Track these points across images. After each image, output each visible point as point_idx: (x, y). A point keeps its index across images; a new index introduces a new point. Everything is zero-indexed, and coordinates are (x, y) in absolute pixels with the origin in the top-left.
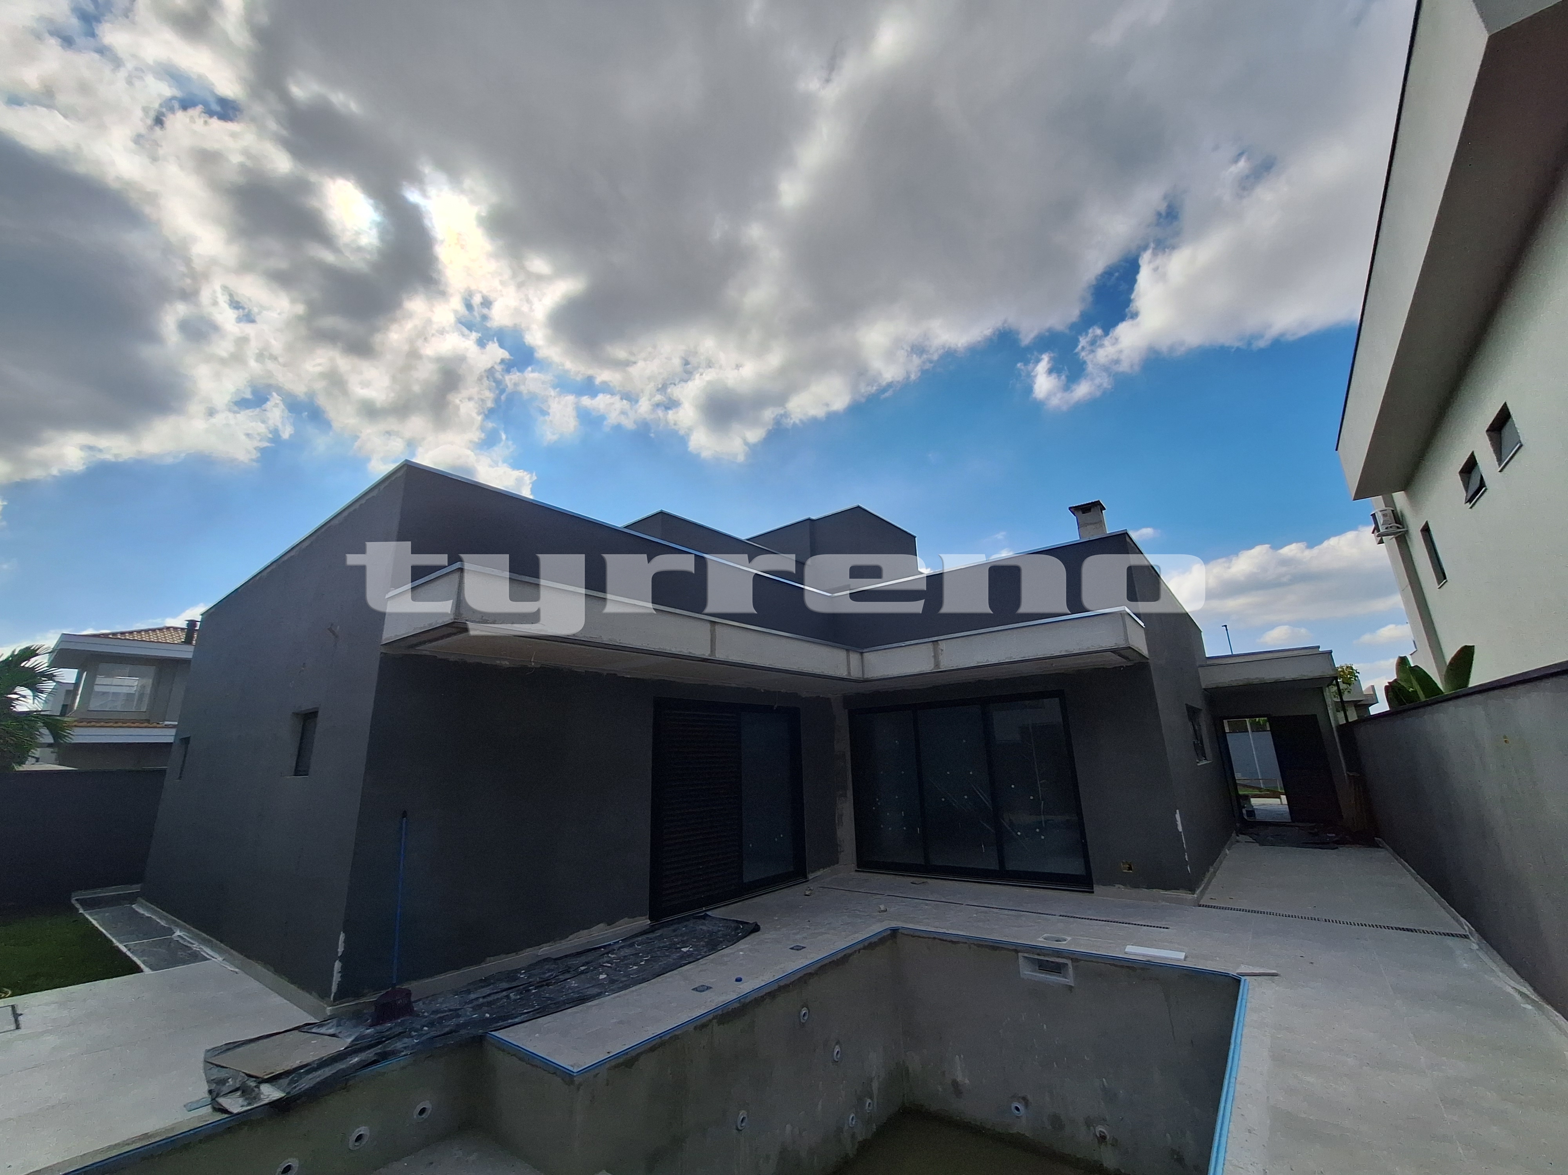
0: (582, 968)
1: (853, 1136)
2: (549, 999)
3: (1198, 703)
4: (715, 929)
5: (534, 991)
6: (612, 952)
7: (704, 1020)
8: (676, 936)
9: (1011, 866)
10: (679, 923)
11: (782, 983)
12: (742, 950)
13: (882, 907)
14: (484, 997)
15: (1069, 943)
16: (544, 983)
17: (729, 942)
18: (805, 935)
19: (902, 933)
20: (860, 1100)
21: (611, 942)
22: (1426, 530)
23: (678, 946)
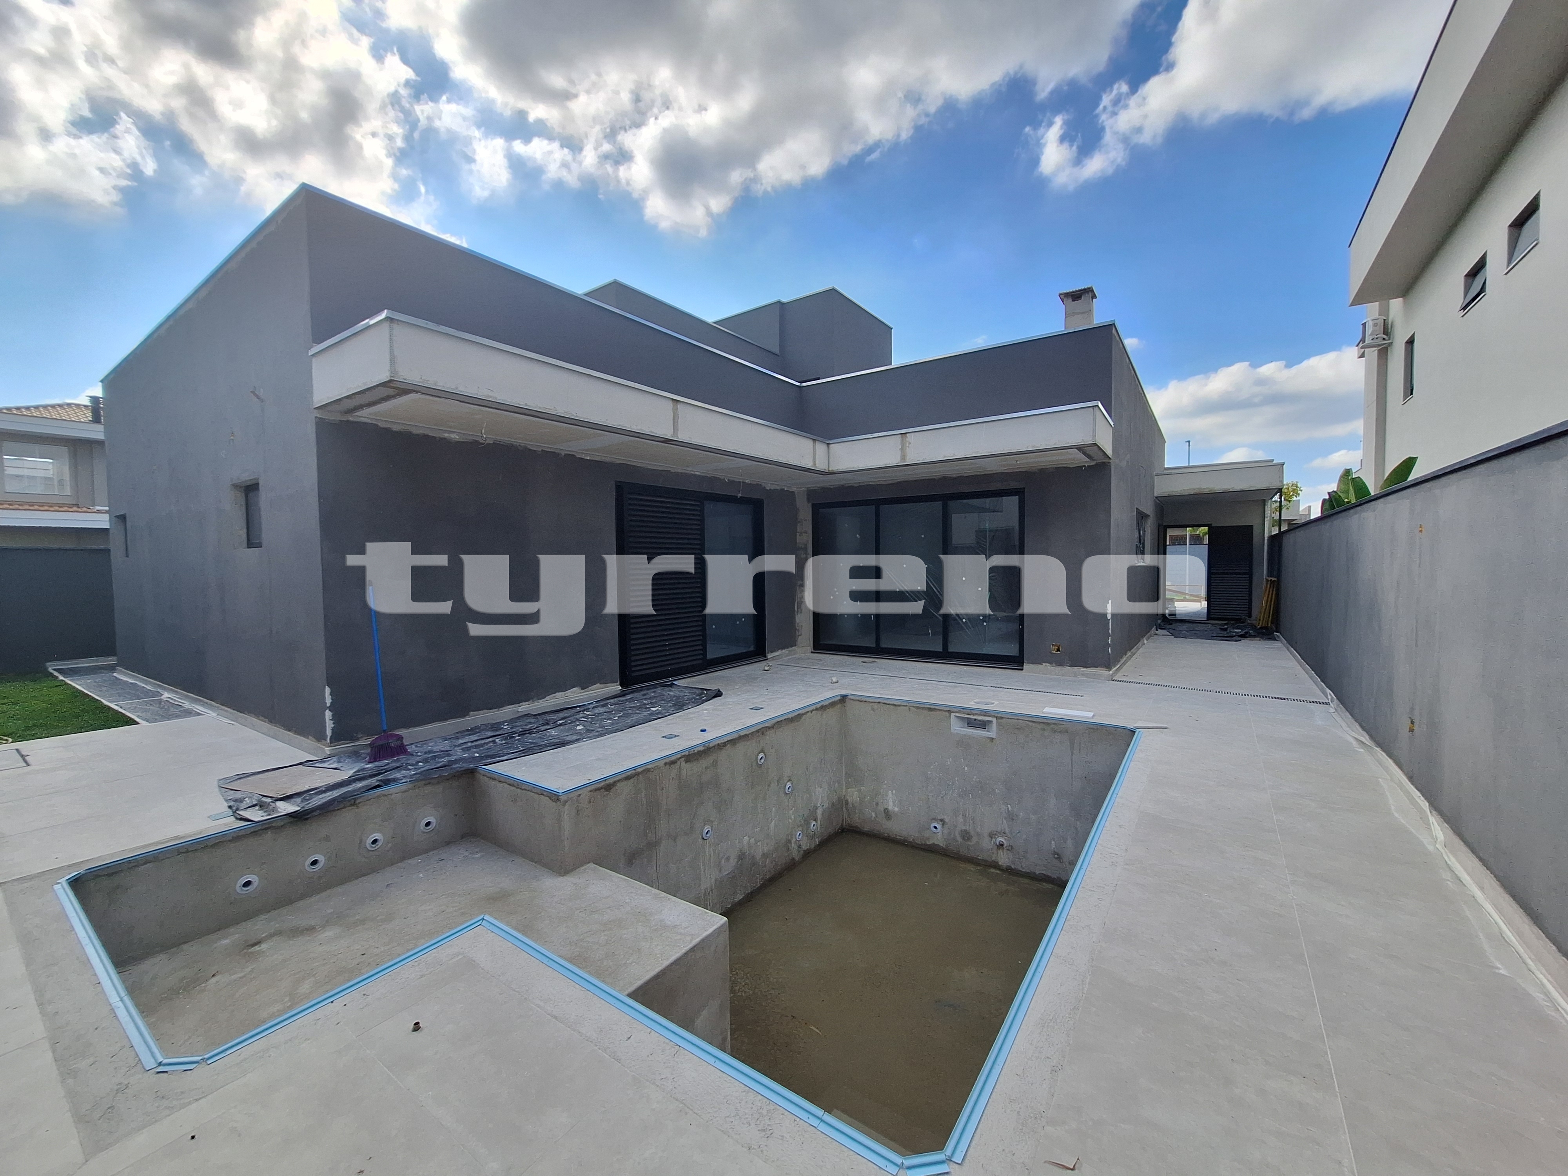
0: (561, 722)
1: (800, 846)
2: (532, 743)
3: (1148, 509)
4: (682, 694)
5: (517, 738)
6: (587, 710)
7: (673, 758)
8: (646, 699)
9: (951, 649)
10: (648, 689)
11: (742, 733)
12: (706, 710)
13: (834, 680)
14: (472, 742)
15: (996, 705)
16: (527, 732)
17: (695, 703)
18: (763, 699)
19: (850, 699)
20: (807, 823)
21: (586, 703)
22: (1411, 342)
23: (648, 706)
